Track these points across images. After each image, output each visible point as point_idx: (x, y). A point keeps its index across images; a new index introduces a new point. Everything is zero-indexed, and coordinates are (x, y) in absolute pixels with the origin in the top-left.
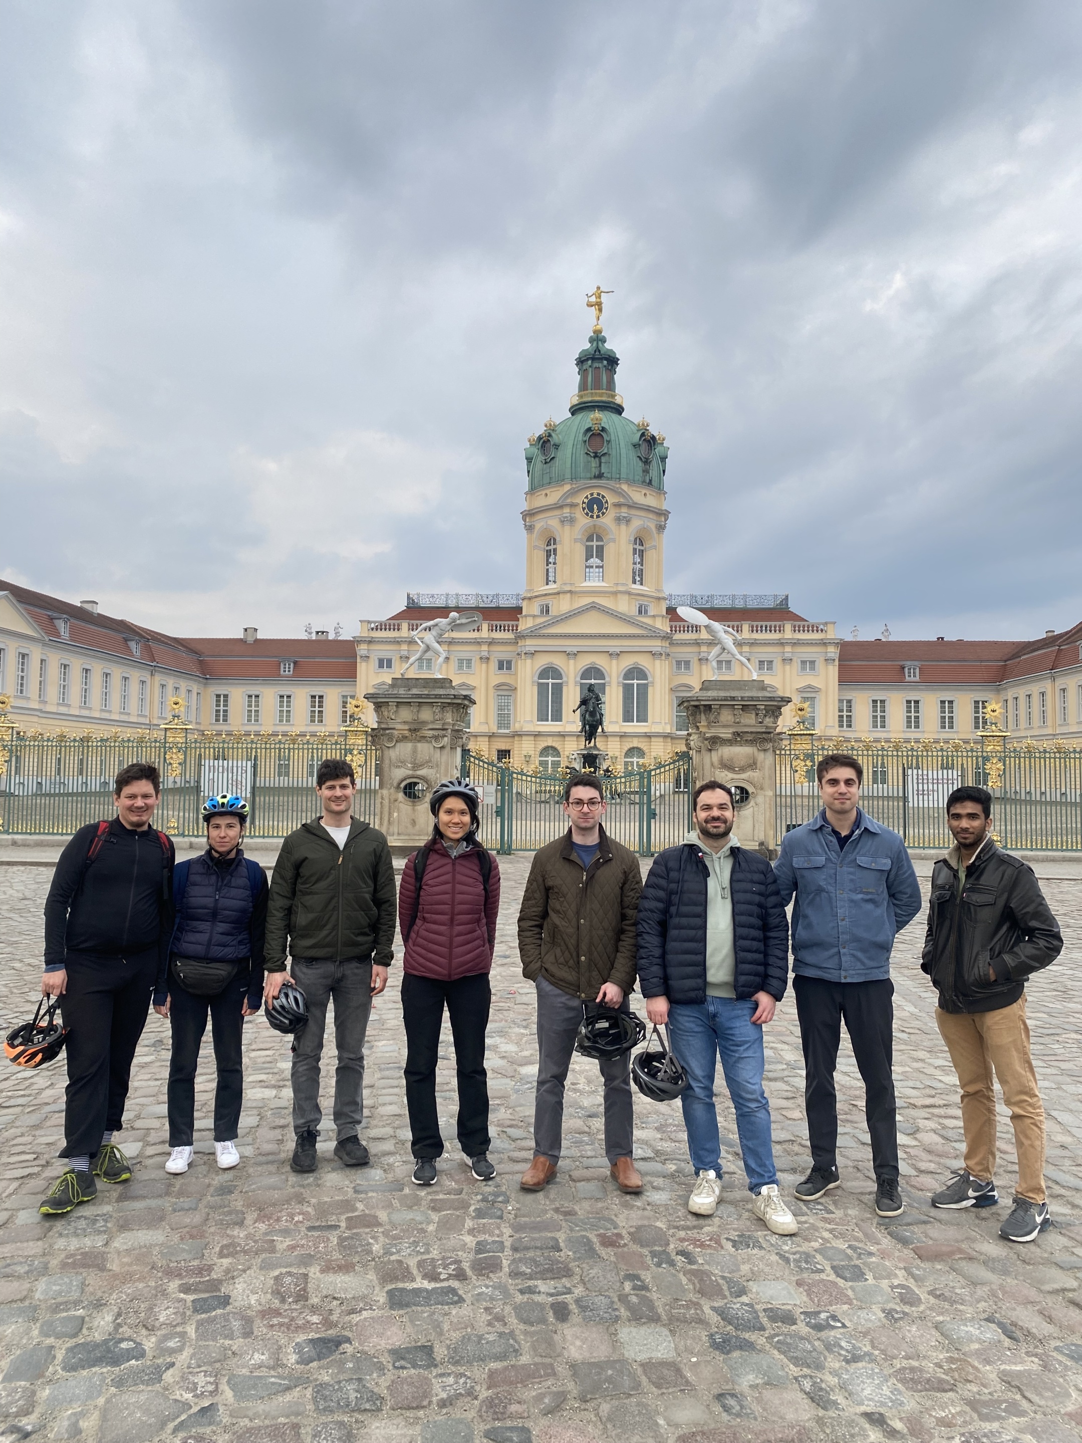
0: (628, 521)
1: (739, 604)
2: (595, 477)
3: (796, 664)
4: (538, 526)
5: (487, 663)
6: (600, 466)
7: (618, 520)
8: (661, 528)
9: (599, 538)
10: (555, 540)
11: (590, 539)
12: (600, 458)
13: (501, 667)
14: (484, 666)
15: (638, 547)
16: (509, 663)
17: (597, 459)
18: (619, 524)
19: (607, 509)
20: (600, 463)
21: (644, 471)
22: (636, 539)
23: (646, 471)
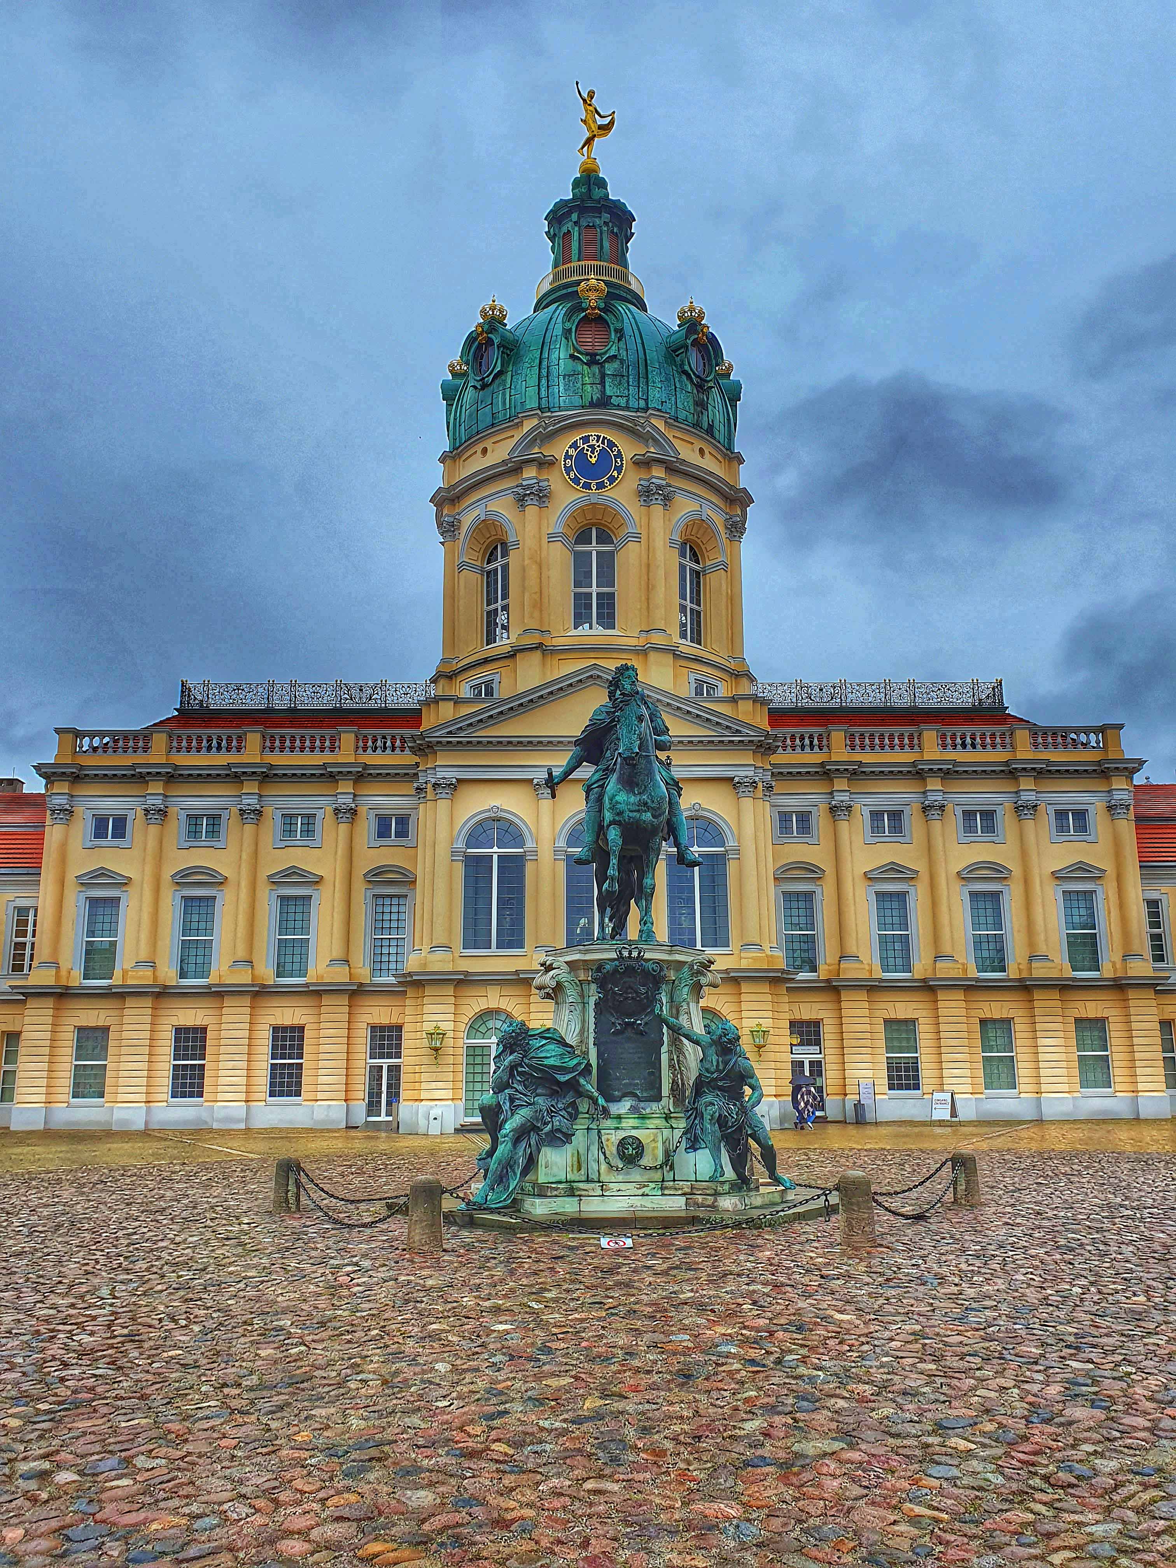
0: (667, 500)
1: (901, 700)
2: (592, 405)
3: (1048, 818)
4: (468, 520)
5: (352, 822)
6: (603, 383)
7: (646, 494)
8: (736, 529)
9: (604, 537)
10: (504, 544)
11: (583, 537)
12: (602, 365)
13: (383, 831)
14: (343, 828)
15: (690, 564)
16: (403, 821)
17: (596, 369)
18: (647, 504)
19: (619, 469)
20: (603, 376)
21: (696, 404)
22: (684, 544)
23: (701, 405)
